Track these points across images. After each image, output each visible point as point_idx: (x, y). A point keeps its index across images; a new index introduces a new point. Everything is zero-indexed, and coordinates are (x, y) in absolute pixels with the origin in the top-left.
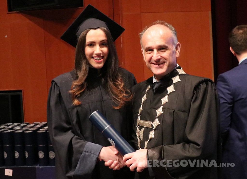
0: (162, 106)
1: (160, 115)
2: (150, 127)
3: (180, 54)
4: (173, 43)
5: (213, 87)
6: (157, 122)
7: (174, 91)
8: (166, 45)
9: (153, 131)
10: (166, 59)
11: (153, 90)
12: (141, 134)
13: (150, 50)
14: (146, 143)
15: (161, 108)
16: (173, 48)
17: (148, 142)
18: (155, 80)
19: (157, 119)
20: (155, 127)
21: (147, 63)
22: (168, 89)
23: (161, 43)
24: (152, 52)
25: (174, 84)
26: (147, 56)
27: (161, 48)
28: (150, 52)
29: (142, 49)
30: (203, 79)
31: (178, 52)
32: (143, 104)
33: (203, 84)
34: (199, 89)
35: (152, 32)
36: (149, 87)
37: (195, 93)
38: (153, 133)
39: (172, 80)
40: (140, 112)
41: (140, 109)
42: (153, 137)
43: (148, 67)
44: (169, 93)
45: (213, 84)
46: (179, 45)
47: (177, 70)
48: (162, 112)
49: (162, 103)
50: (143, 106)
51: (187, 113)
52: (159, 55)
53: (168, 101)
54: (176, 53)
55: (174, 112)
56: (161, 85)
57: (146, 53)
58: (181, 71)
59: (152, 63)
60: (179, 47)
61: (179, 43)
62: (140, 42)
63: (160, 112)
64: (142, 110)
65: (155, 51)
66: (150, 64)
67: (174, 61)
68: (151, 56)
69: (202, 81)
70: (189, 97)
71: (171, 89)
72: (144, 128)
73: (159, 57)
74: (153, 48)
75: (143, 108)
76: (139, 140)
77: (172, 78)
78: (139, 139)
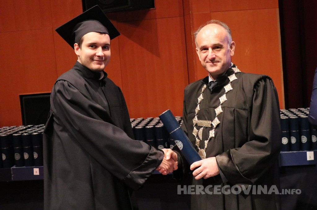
0: (221, 105)
1: (220, 114)
2: (210, 126)
3: (235, 52)
4: (228, 42)
5: (272, 84)
6: (216, 122)
7: (232, 89)
8: (221, 43)
9: (213, 130)
10: (220, 59)
11: (210, 89)
12: (200, 134)
13: (205, 48)
14: (206, 142)
15: (220, 107)
16: (227, 47)
17: (208, 141)
18: (210, 80)
19: (216, 119)
20: (215, 126)
21: (202, 63)
22: (225, 87)
23: (215, 42)
24: (207, 51)
25: (231, 82)
26: (201, 55)
27: (216, 47)
28: (205, 51)
29: (197, 49)
30: (262, 77)
31: (233, 51)
32: (200, 103)
33: (261, 81)
34: (258, 86)
35: (206, 31)
36: (205, 86)
37: (255, 91)
38: (214, 132)
39: (229, 79)
40: (197, 112)
41: (197, 108)
42: (213, 136)
43: (203, 66)
44: (226, 91)
45: (271, 81)
46: (233, 44)
47: (233, 68)
48: (222, 111)
49: (220, 102)
50: (199, 105)
51: (247, 111)
52: (214, 54)
53: (226, 100)
54: (231, 51)
55: (234, 110)
56: (217, 84)
57: (201, 52)
58: (236, 70)
59: (207, 62)
60: (234, 46)
61: (233, 42)
62: (195, 42)
63: (219, 111)
64: (199, 109)
65: (210, 50)
66: (206, 63)
67: (229, 60)
68: (207, 55)
69: (261, 78)
70: (249, 95)
71: (228, 88)
72: (203, 128)
73: (214, 56)
74: (208, 46)
75: (200, 108)
76: (198, 140)
77: (228, 77)
78: (197, 138)
